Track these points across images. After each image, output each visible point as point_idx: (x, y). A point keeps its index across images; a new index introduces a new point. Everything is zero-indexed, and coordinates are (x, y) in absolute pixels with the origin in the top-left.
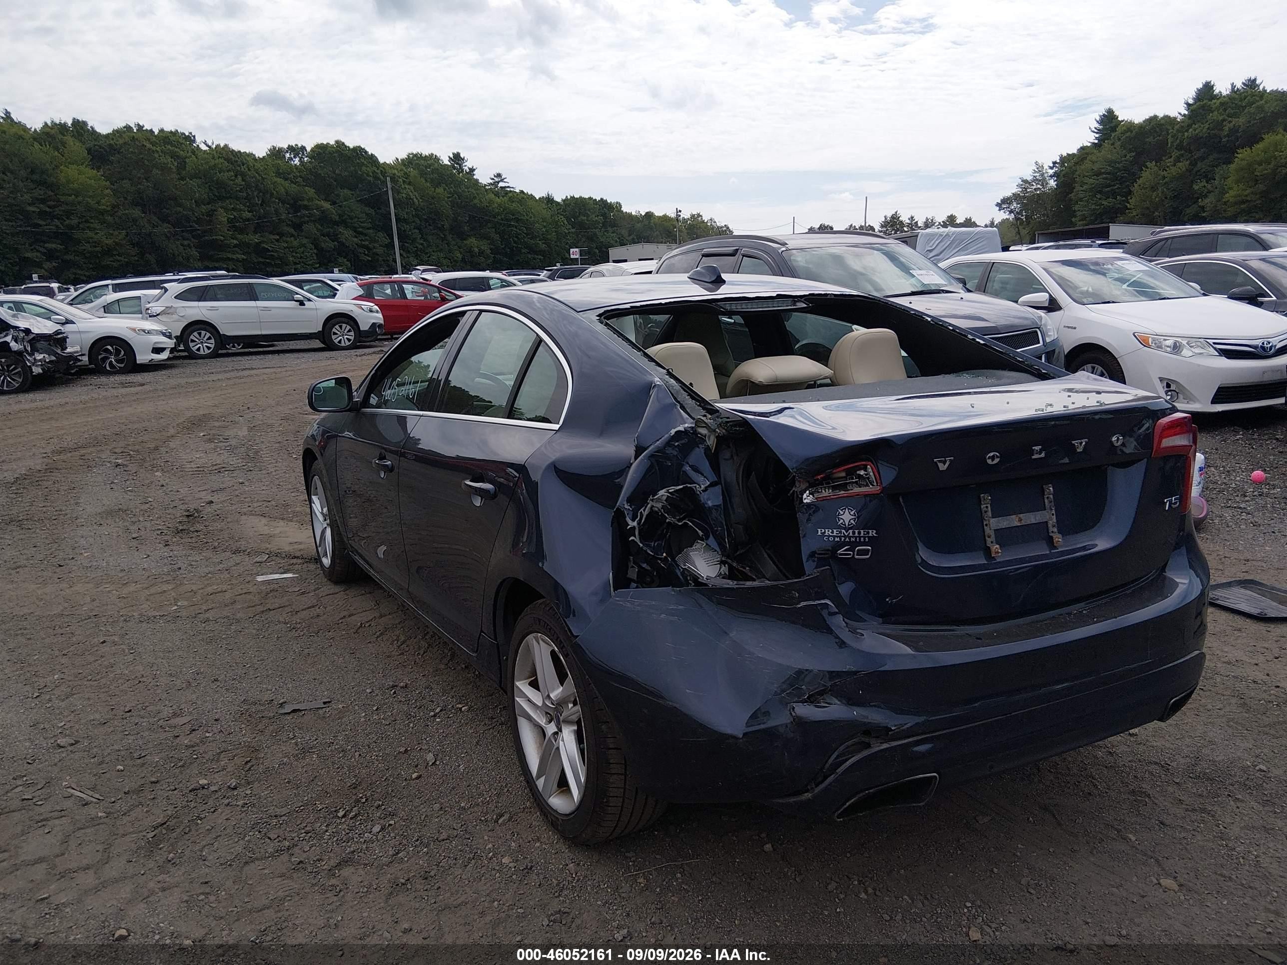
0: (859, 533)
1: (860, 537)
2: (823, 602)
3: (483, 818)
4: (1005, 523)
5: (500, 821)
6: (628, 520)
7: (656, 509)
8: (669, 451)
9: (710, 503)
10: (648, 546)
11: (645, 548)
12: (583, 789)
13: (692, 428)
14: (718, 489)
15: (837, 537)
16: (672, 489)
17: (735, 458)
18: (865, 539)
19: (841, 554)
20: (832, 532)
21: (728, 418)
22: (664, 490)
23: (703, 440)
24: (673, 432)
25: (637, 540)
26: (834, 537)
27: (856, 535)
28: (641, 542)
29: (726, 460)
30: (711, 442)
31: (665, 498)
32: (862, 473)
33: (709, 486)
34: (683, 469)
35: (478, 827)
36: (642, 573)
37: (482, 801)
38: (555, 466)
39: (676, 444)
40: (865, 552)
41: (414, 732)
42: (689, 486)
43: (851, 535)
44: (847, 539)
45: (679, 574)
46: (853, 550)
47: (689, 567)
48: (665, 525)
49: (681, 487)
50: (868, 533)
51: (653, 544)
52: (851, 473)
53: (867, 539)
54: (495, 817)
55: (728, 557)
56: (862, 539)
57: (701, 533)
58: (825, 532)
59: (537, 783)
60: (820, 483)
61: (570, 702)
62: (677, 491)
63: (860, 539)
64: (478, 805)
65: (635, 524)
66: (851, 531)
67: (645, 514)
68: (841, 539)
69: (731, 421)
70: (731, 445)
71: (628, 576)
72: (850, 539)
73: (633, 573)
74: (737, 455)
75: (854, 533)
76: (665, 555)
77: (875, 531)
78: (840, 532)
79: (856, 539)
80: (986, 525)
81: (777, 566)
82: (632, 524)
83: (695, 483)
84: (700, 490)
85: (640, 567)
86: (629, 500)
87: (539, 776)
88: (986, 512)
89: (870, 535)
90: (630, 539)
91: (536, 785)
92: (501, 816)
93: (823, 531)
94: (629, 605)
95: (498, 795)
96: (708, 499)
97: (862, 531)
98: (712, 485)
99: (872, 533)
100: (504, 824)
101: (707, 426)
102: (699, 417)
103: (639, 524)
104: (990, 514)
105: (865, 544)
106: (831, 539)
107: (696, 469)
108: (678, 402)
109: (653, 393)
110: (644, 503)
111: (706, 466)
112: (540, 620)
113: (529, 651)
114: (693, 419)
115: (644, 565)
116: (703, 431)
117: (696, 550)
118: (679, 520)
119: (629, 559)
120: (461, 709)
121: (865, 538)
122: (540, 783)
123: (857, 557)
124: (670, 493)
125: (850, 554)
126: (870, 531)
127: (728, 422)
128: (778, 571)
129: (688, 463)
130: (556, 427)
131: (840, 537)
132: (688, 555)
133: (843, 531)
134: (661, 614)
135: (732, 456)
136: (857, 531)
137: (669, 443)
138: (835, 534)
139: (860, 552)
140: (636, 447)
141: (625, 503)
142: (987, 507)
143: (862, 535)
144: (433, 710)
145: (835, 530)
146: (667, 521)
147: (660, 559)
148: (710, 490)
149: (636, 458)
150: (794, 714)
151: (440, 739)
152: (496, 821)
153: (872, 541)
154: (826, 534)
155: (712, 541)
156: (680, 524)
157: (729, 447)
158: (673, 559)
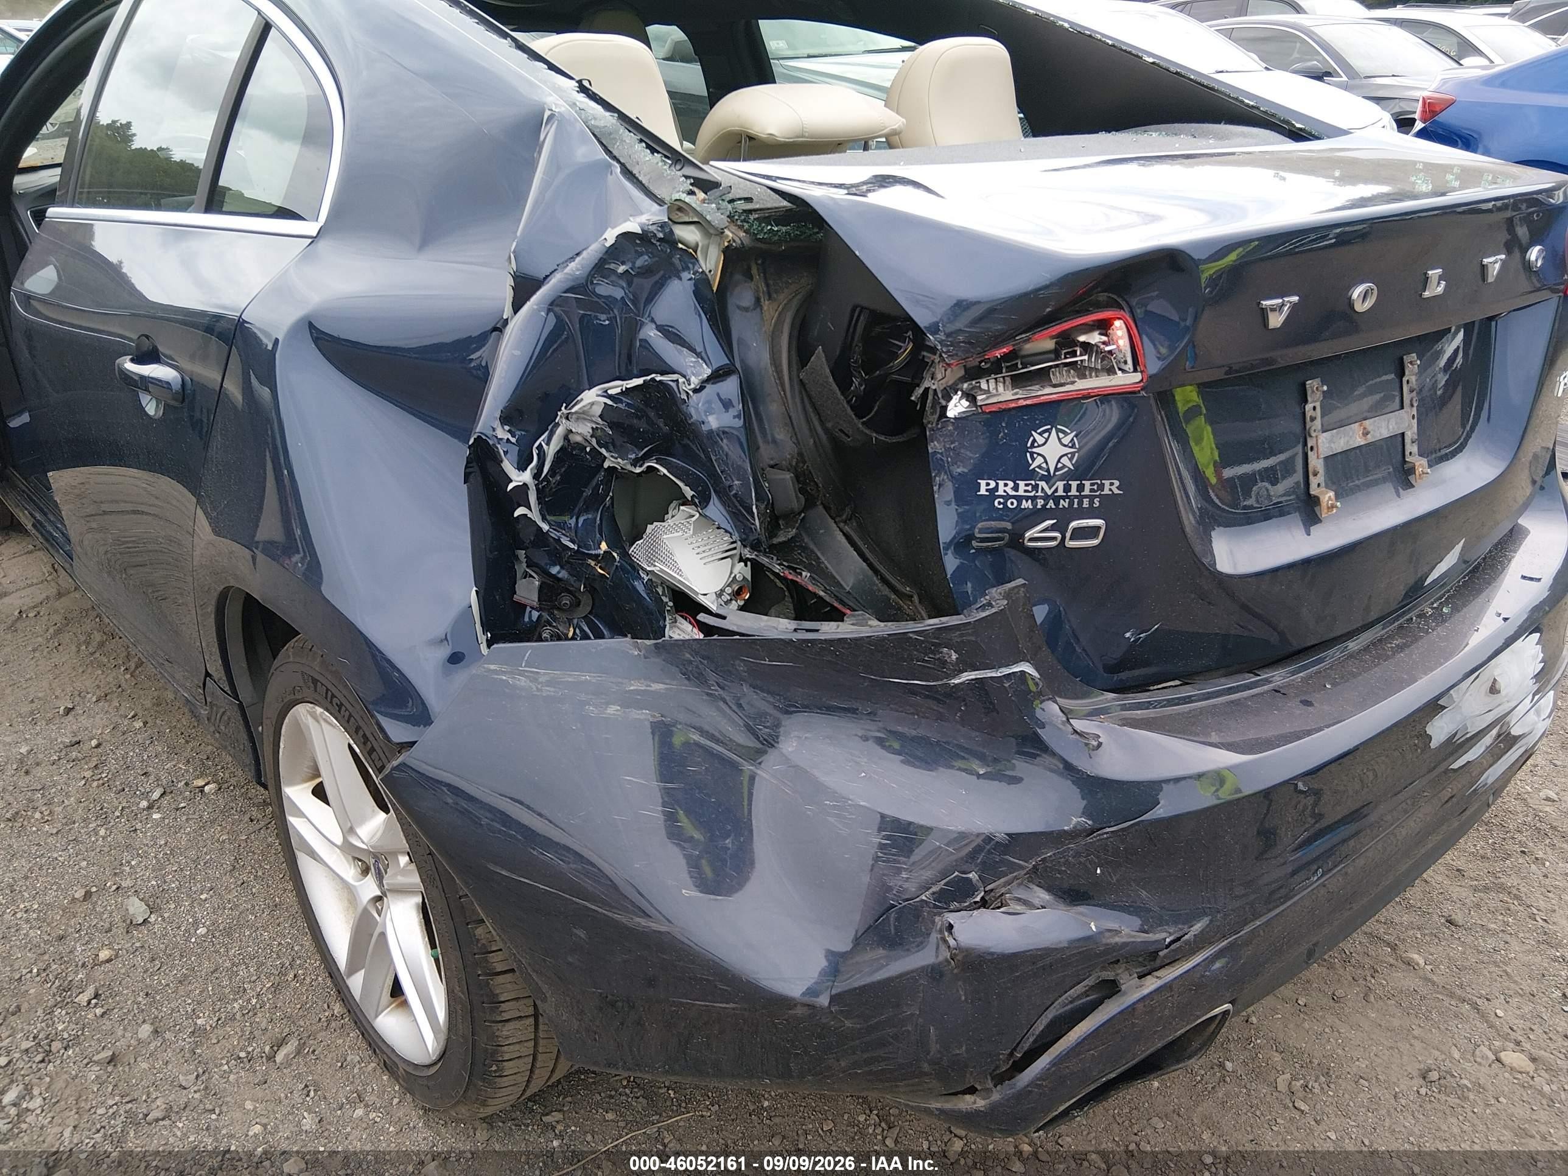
0: (1081, 488)
1: (1081, 498)
2: (1016, 669)
3: (243, 1054)
4: (1342, 442)
5: (279, 1058)
6: (508, 467)
7: (579, 439)
8: (604, 289)
9: (713, 422)
10: (560, 526)
11: (554, 534)
12: (443, 1037)
13: (663, 225)
14: (730, 387)
15: (1027, 498)
16: (616, 387)
17: (766, 304)
18: (1091, 503)
19: (1031, 540)
20: (1016, 488)
21: (749, 200)
22: (596, 390)
23: (689, 256)
24: (610, 236)
25: (535, 515)
26: (1019, 499)
27: (1074, 492)
28: (544, 519)
29: (746, 309)
30: (711, 262)
31: (598, 410)
32: (1095, 338)
33: (709, 380)
34: (642, 335)
35: (232, 1077)
36: (550, 591)
37: (242, 1008)
38: (311, 325)
39: (621, 269)
40: (1093, 532)
41: (106, 849)
42: (659, 378)
43: (1060, 493)
44: (1051, 504)
45: (640, 588)
46: (1060, 527)
47: (662, 571)
48: (601, 476)
49: (639, 381)
50: (1101, 487)
51: (573, 521)
52: (1066, 342)
53: (1097, 503)
54: (267, 1049)
55: (755, 546)
56: (1086, 502)
57: (688, 492)
58: (996, 488)
59: (347, 982)
60: (995, 368)
61: (402, 853)
62: (627, 392)
63: (1080, 503)
64: (233, 1018)
65: (526, 477)
66: (1060, 485)
67: (551, 450)
68: (1035, 505)
69: (755, 210)
70: (754, 271)
71: (516, 598)
72: (1057, 503)
73: (528, 590)
74: (770, 298)
75: (1067, 488)
76: (604, 546)
77: (1117, 483)
78: (1035, 487)
79: (1071, 504)
80: (1312, 448)
81: (865, 559)
82: (520, 478)
83: (674, 373)
84: (687, 388)
85: (544, 573)
86: (505, 419)
87: (352, 969)
88: (1313, 419)
89: (1106, 491)
90: (516, 514)
91: (347, 987)
92: (280, 1043)
93: (993, 484)
94: (522, 682)
95: (276, 988)
96: (709, 411)
97: (1087, 484)
98: (716, 377)
99: (1112, 487)
100: (288, 1063)
101: (700, 223)
102: (676, 196)
103: (536, 476)
104: (1318, 423)
105: (1091, 513)
106: (1012, 504)
107: (671, 334)
108: (615, 158)
109: (548, 136)
110: (546, 422)
111: (698, 328)
112: (315, 681)
113: (301, 737)
114: (660, 202)
115: (555, 570)
116: (688, 235)
117: (676, 528)
118: (634, 463)
119: (517, 558)
120: (201, 789)
121: (1091, 498)
122: (356, 983)
123: (1071, 544)
124: (610, 397)
125: (1054, 539)
126: (1107, 483)
127: (750, 211)
128: (870, 572)
129: (653, 321)
130: (311, 228)
131: (1034, 499)
132: (656, 541)
133: (1042, 484)
134: (608, 704)
135: (758, 300)
136: (1074, 484)
137: (601, 267)
138: (1021, 493)
139: (1078, 534)
140: (515, 277)
141: (497, 424)
142: (1314, 408)
143: (1086, 492)
144: (146, 795)
145: (1021, 484)
146: (606, 465)
147: (595, 557)
148: (709, 388)
149: (517, 307)
150: (952, 942)
151: (158, 861)
152: (271, 1058)
153: (1107, 507)
154: (1000, 492)
155: (715, 509)
156: (638, 470)
157: (751, 278)
158: (625, 555)
